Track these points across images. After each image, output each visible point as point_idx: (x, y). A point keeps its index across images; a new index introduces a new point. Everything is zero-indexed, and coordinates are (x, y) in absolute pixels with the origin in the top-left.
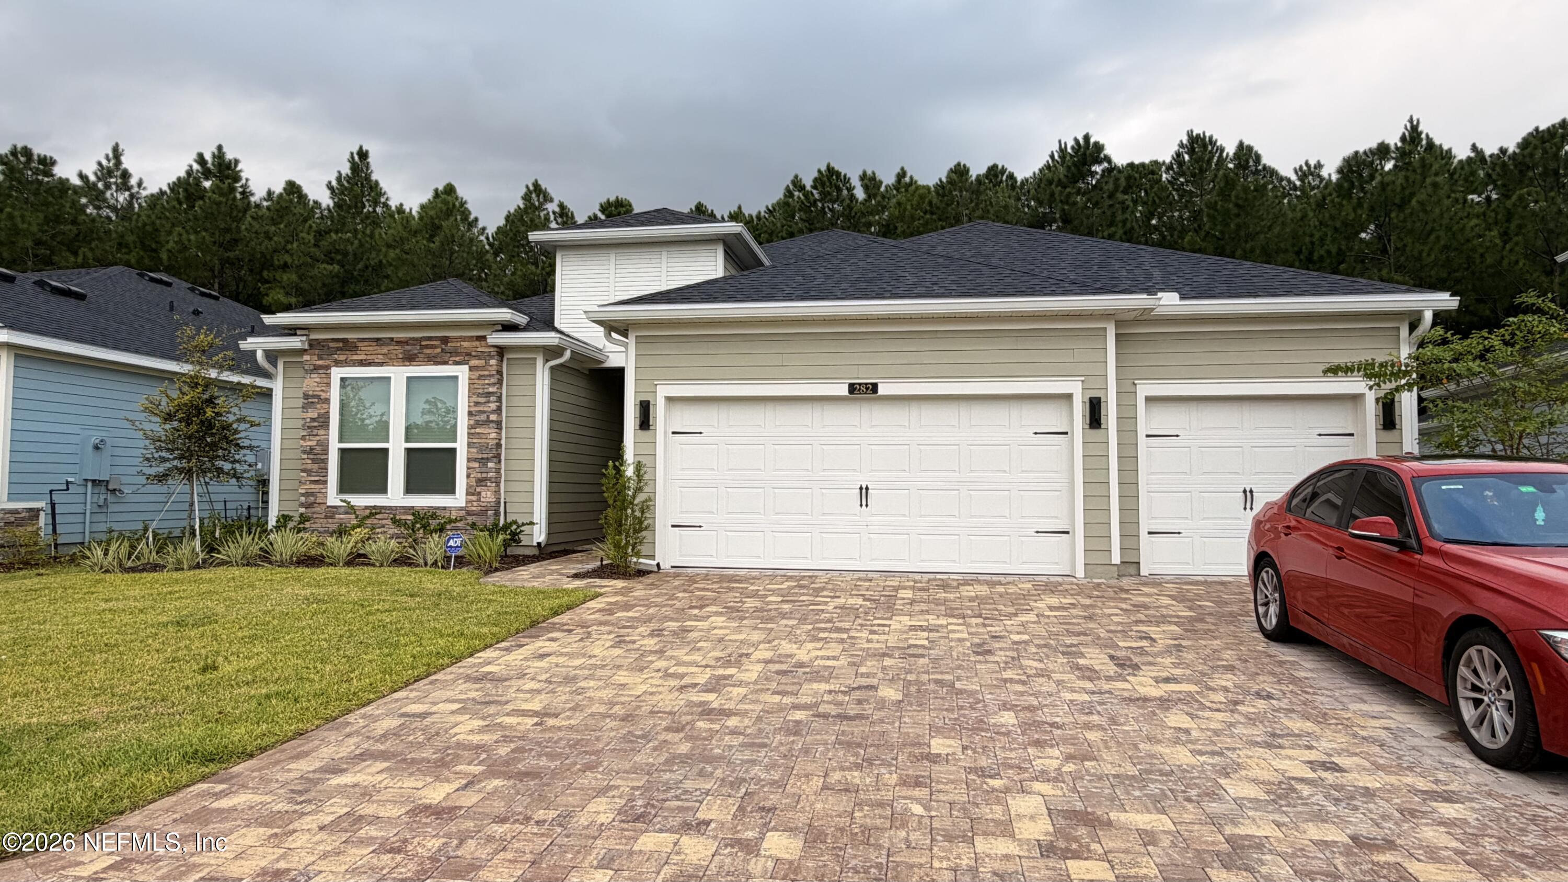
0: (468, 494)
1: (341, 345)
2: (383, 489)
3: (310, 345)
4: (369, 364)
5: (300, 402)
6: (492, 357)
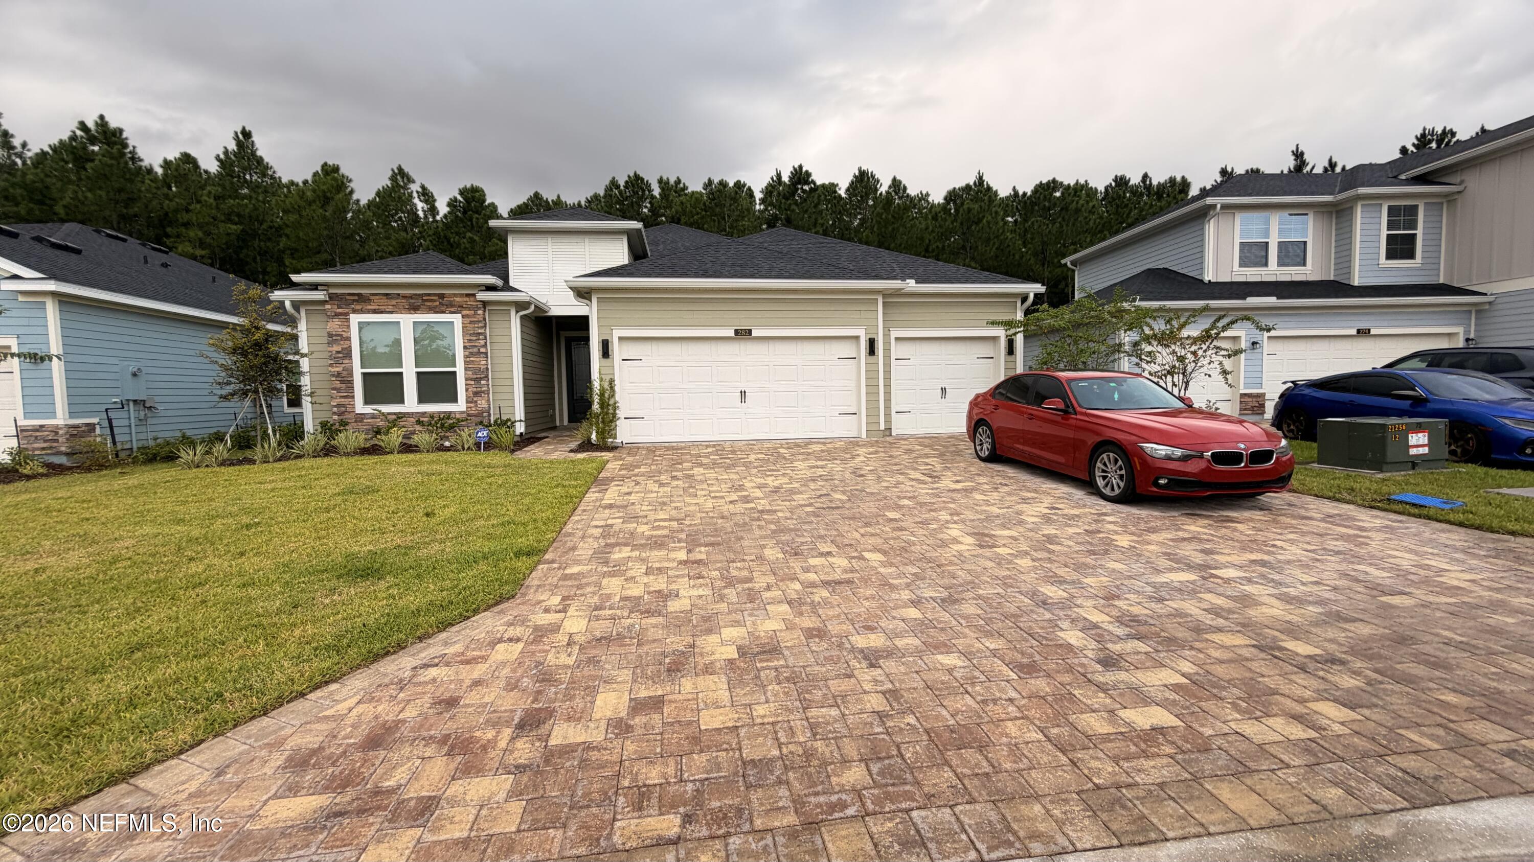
0: (467, 402)
1: (356, 298)
2: (401, 401)
3: (330, 297)
4: (382, 312)
5: (325, 340)
6: (479, 309)
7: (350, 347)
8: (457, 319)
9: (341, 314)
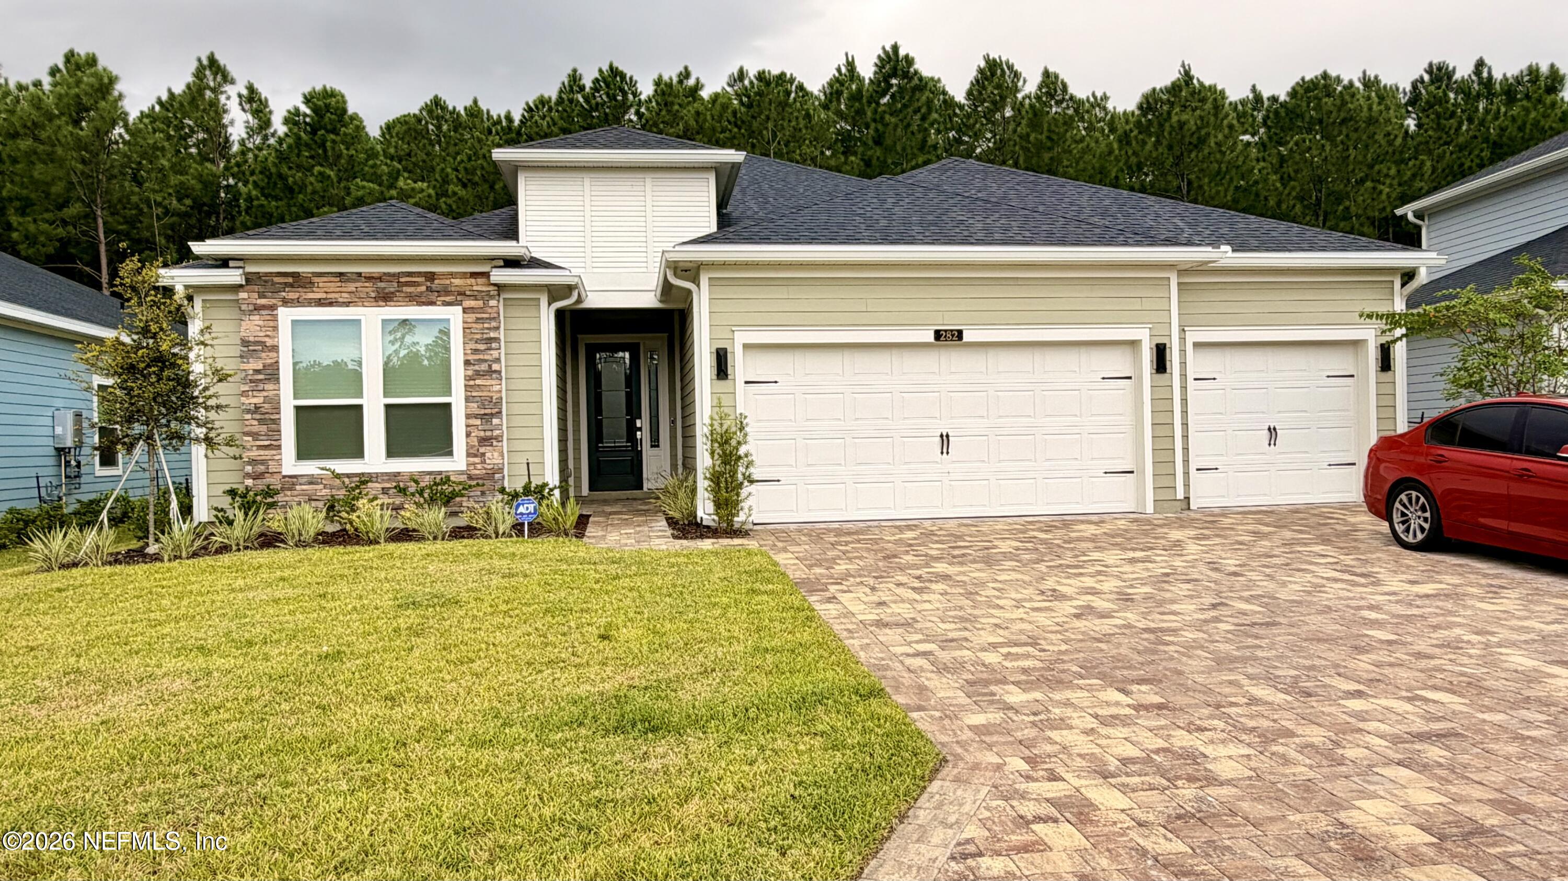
0: (469, 455)
1: (290, 280)
2: (358, 452)
3: (247, 280)
4: (331, 304)
5: (237, 351)
7: (277, 362)
8: (454, 316)
9: (264, 307)
